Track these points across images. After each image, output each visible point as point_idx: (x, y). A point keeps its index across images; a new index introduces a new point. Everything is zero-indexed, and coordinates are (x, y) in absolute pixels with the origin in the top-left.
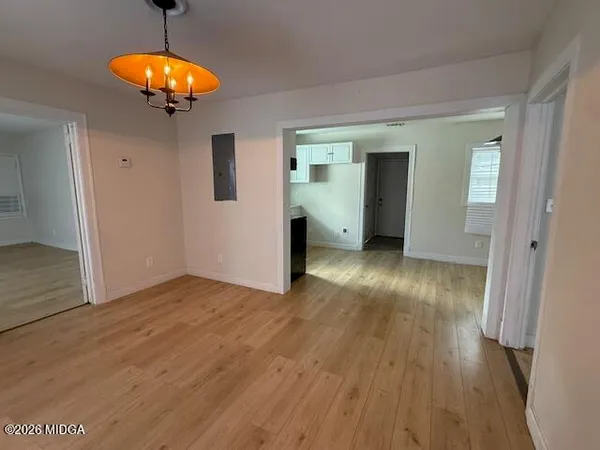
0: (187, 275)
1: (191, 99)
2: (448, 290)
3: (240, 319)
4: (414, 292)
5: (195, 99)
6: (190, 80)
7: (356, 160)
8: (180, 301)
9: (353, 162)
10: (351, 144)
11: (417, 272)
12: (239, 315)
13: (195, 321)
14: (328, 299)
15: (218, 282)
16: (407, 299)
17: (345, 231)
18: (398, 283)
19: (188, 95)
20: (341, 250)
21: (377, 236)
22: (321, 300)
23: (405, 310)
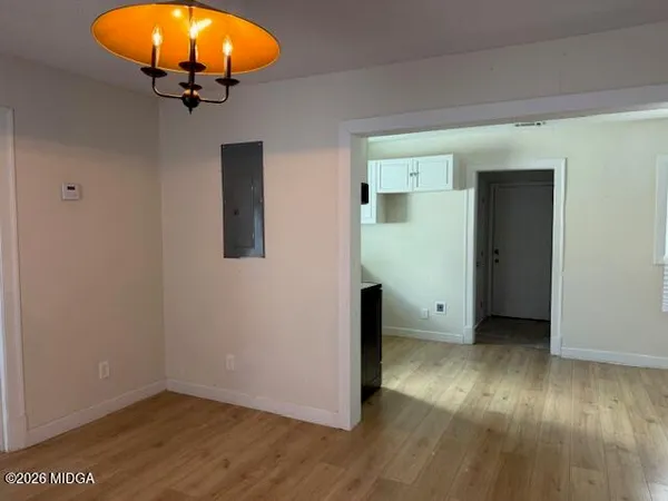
0: (166, 393)
1: (228, 82)
2: (651, 421)
3: (277, 482)
4: (590, 426)
5: (235, 82)
6: (228, 49)
7: (460, 184)
8: (160, 445)
9: (454, 188)
10: (450, 158)
11: (584, 385)
12: (274, 474)
13: (194, 486)
14: (434, 442)
15: (226, 406)
16: (580, 438)
17: (440, 308)
18: (555, 406)
19: (222, 75)
20: (436, 342)
21: (493, 317)
22: (423, 442)
23: (586, 463)
